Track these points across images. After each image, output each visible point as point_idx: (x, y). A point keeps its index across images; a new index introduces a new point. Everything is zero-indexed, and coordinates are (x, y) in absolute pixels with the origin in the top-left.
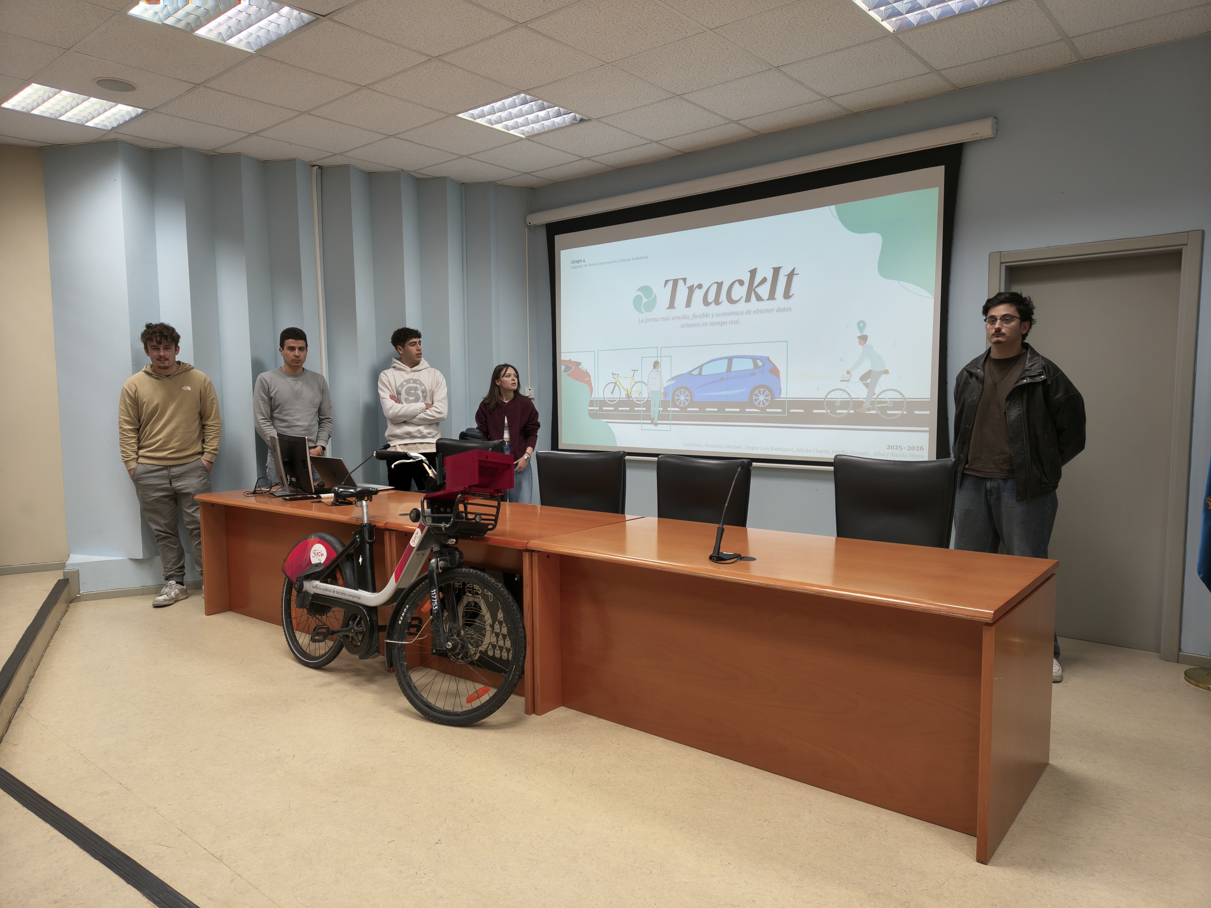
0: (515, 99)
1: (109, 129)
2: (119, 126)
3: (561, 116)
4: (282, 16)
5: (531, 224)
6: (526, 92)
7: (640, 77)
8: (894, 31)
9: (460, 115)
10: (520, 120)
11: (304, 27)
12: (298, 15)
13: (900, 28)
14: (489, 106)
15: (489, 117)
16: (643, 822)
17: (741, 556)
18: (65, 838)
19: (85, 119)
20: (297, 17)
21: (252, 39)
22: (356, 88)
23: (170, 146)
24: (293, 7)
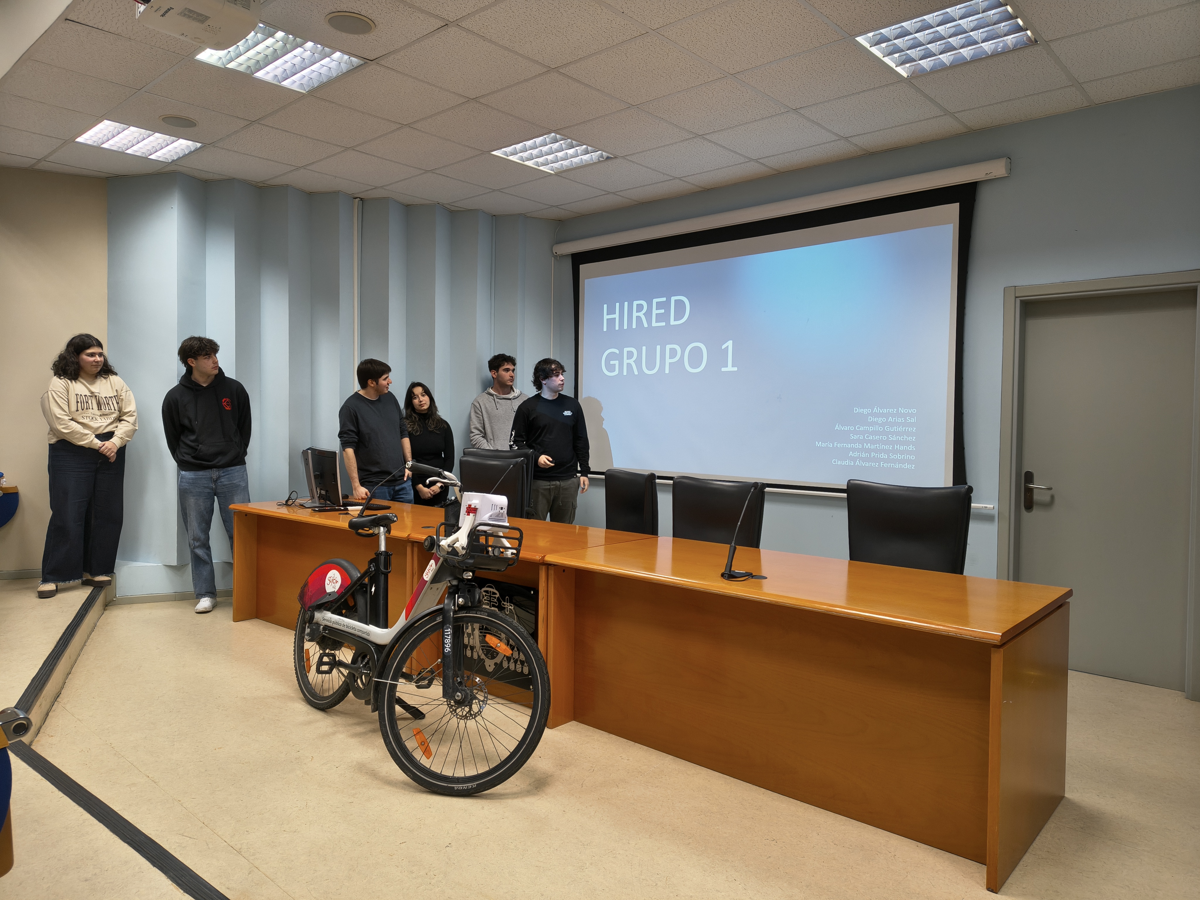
0: (546, 138)
1: (170, 162)
2: (179, 159)
3: (589, 154)
4: (334, 60)
5: (558, 254)
6: (557, 131)
7: (664, 118)
8: (908, 76)
9: (494, 153)
10: (550, 157)
11: (353, 71)
12: (348, 59)
13: (913, 73)
14: (521, 144)
15: (521, 154)
16: (650, 836)
17: (752, 574)
18: (97, 821)
19: (149, 152)
20: (347, 61)
21: (304, 81)
22: (399, 126)
23: (224, 177)
24: (343, 52)
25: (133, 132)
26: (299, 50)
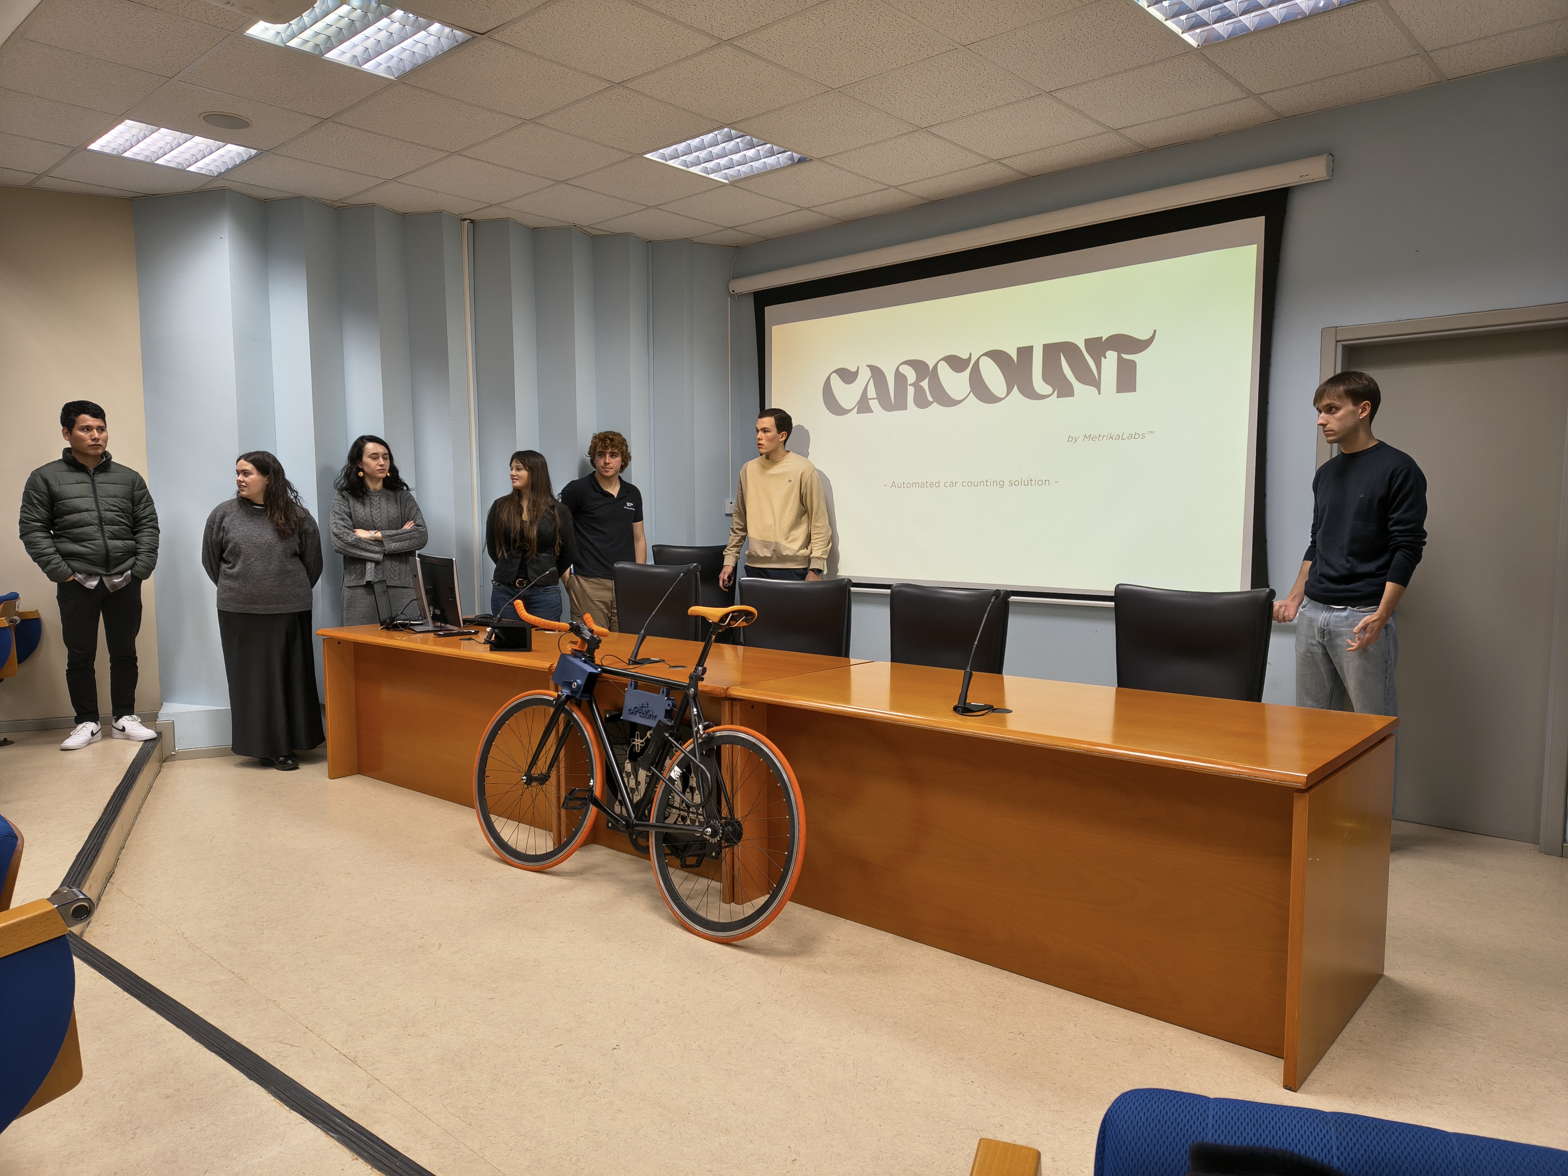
0: (716, 135)
1: (216, 175)
2: (228, 171)
3: (774, 155)
4: (431, 35)
5: (735, 292)
6: (730, 126)
7: (874, 106)
8: (1199, 45)
9: (648, 156)
10: (723, 161)
11: (457, 48)
12: (450, 33)
13: (1205, 41)
14: (684, 144)
15: (684, 158)
17: (992, 707)
19: (187, 163)
20: (449, 35)
21: (393, 63)
22: (520, 122)
23: (287, 195)
24: (443, 23)
25: (164, 136)
26: (385, 22)
